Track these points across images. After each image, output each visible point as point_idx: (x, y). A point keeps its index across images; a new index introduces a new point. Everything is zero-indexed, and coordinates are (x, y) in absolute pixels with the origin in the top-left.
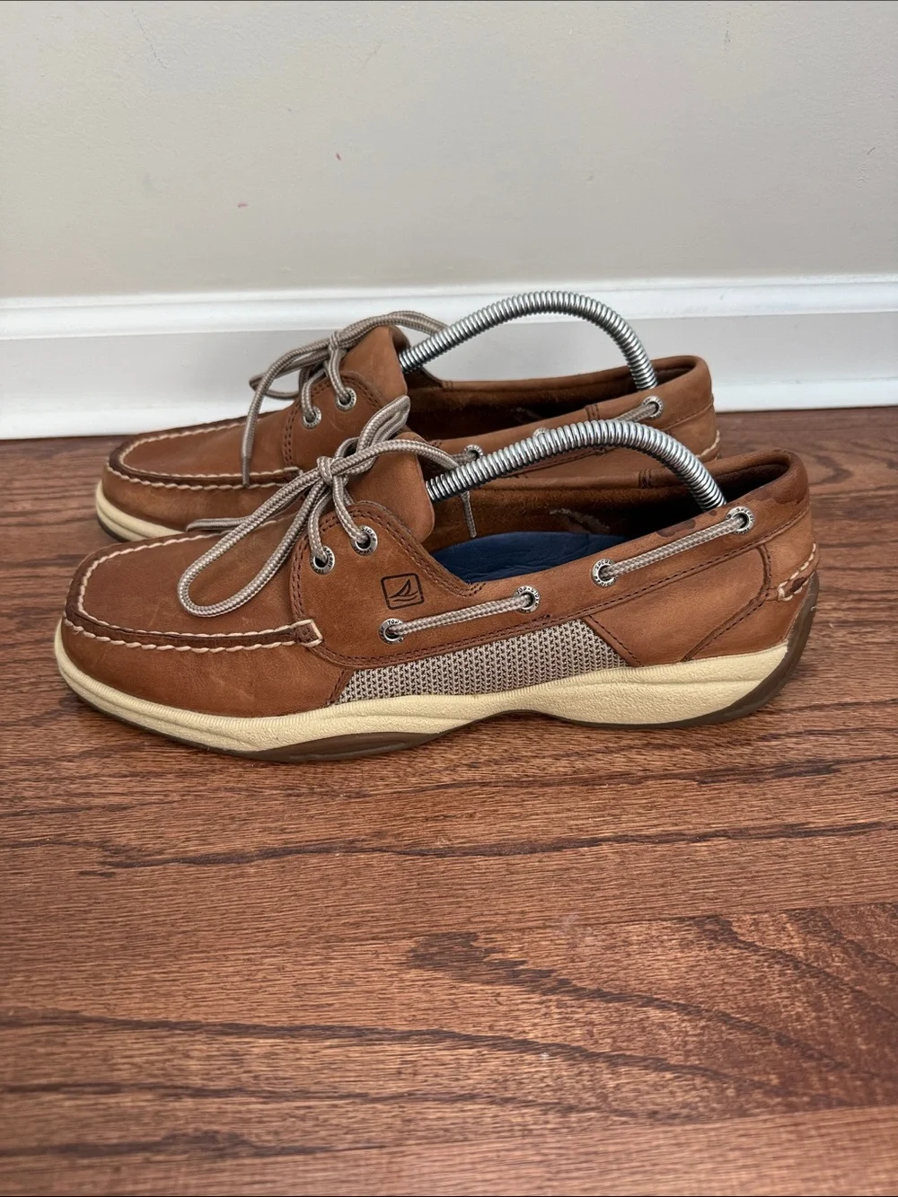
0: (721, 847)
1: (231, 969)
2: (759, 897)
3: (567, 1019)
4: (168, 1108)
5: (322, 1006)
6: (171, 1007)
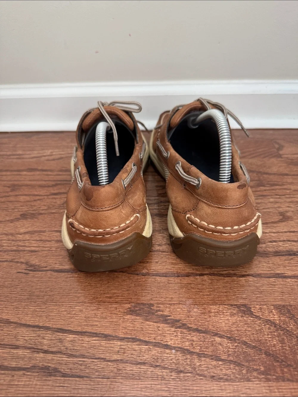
0: (250, 280)
1: (64, 309)
2: (263, 299)
3: (184, 338)
4: (34, 356)
5: (94, 325)
6: (41, 321)
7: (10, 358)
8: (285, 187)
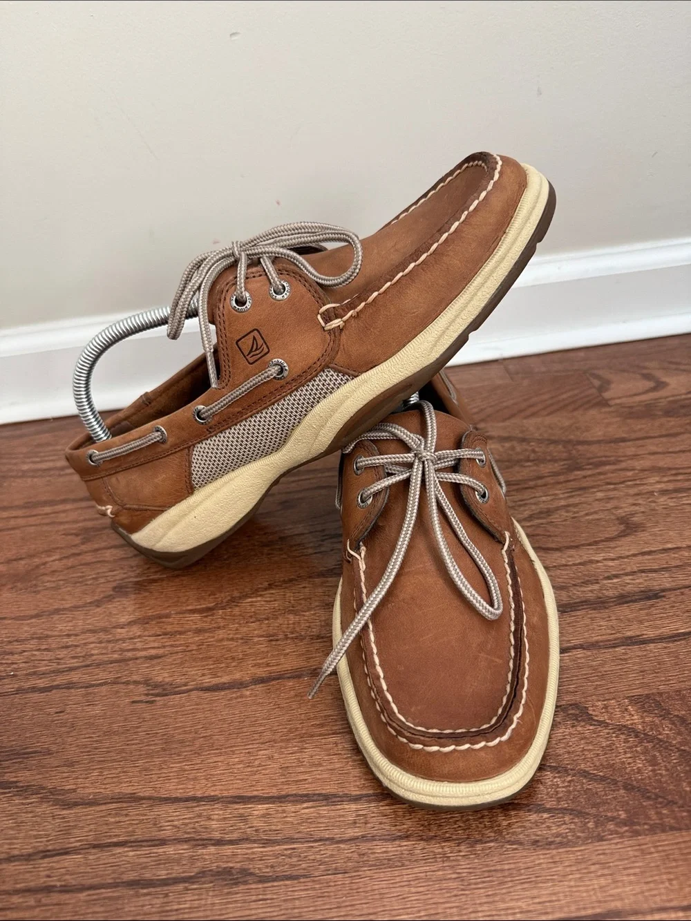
0: (578, 656)
1: (237, 760)
2: (608, 689)
4: (198, 854)
5: (301, 781)
6: (197, 787)
7: (153, 863)
8: (623, 465)
